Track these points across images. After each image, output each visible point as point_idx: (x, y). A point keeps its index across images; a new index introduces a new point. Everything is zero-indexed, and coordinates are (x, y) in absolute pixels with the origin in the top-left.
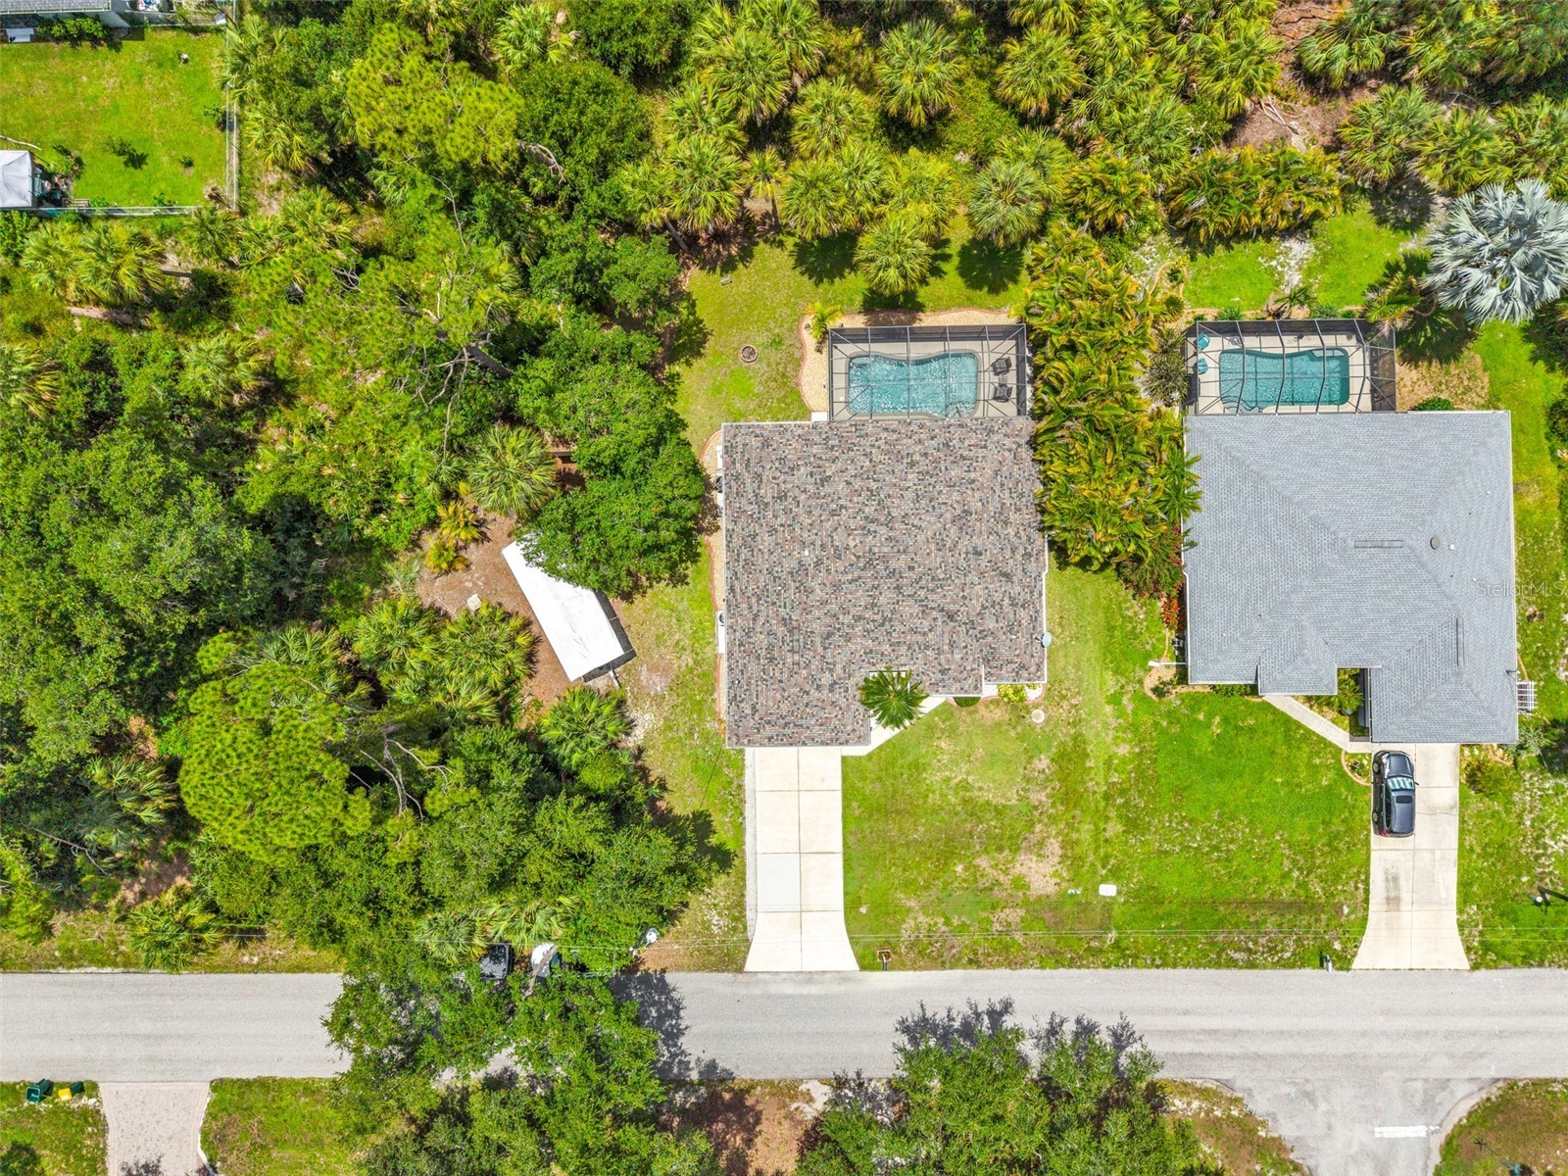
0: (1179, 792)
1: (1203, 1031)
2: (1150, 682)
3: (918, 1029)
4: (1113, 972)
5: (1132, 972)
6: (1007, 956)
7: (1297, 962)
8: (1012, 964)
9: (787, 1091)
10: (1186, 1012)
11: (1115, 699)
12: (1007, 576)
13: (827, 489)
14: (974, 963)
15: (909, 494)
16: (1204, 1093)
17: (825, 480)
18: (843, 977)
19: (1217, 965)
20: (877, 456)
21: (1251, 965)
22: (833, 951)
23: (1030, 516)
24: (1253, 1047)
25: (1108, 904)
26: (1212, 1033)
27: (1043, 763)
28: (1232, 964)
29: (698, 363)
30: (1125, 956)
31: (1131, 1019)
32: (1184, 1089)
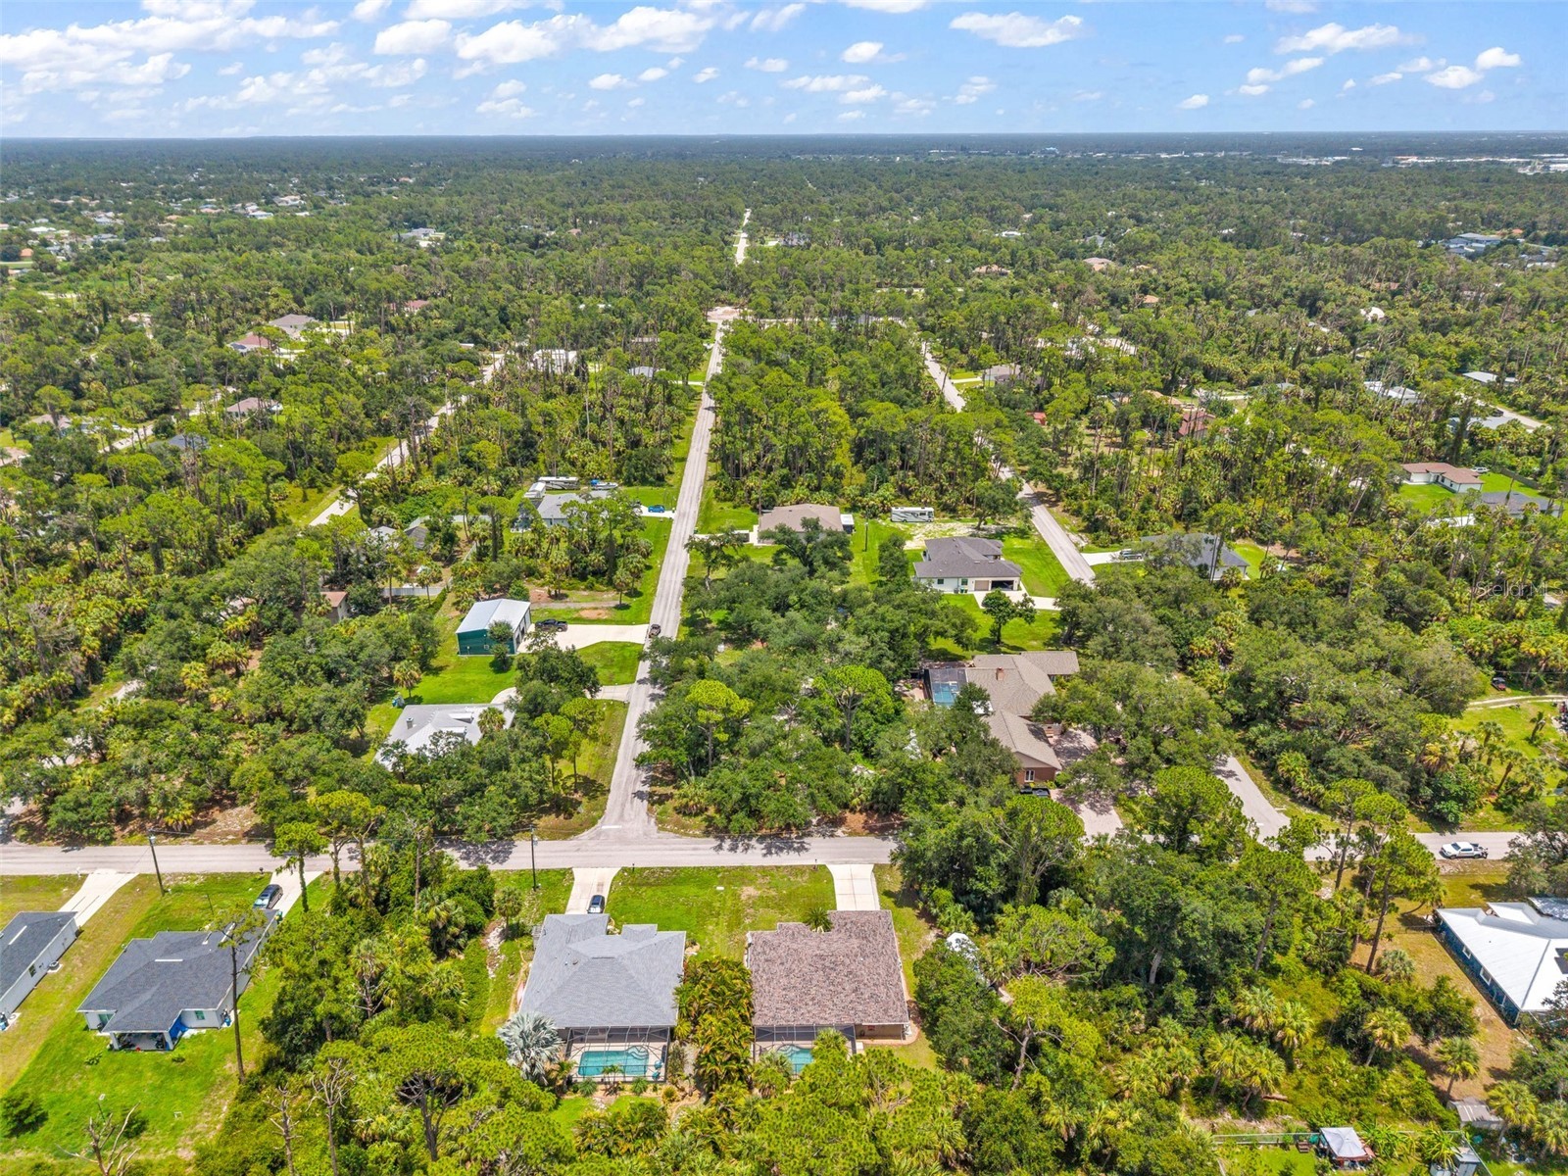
0: (688, 912)
1: (687, 850)
2: (697, 947)
3: (802, 848)
4: (720, 865)
5: (712, 866)
6: (764, 871)
7: (643, 870)
8: (763, 867)
9: (853, 833)
10: (691, 855)
11: (712, 944)
13: (854, 986)
14: (777, 867)
15: (814, 982)
16: (688, 835)
17: (855, 990)
18: (833, 863)
19: (676, 868)
20: (830, 1004)
21: (662, 868)
22: (838, 871)
23: (756, 986)
24: (664, 847)
25: (721, 884)
26: (682, 850)
27: (748, 921)
30: (715, 870)
31: (714, 853)
32: (695, 836)
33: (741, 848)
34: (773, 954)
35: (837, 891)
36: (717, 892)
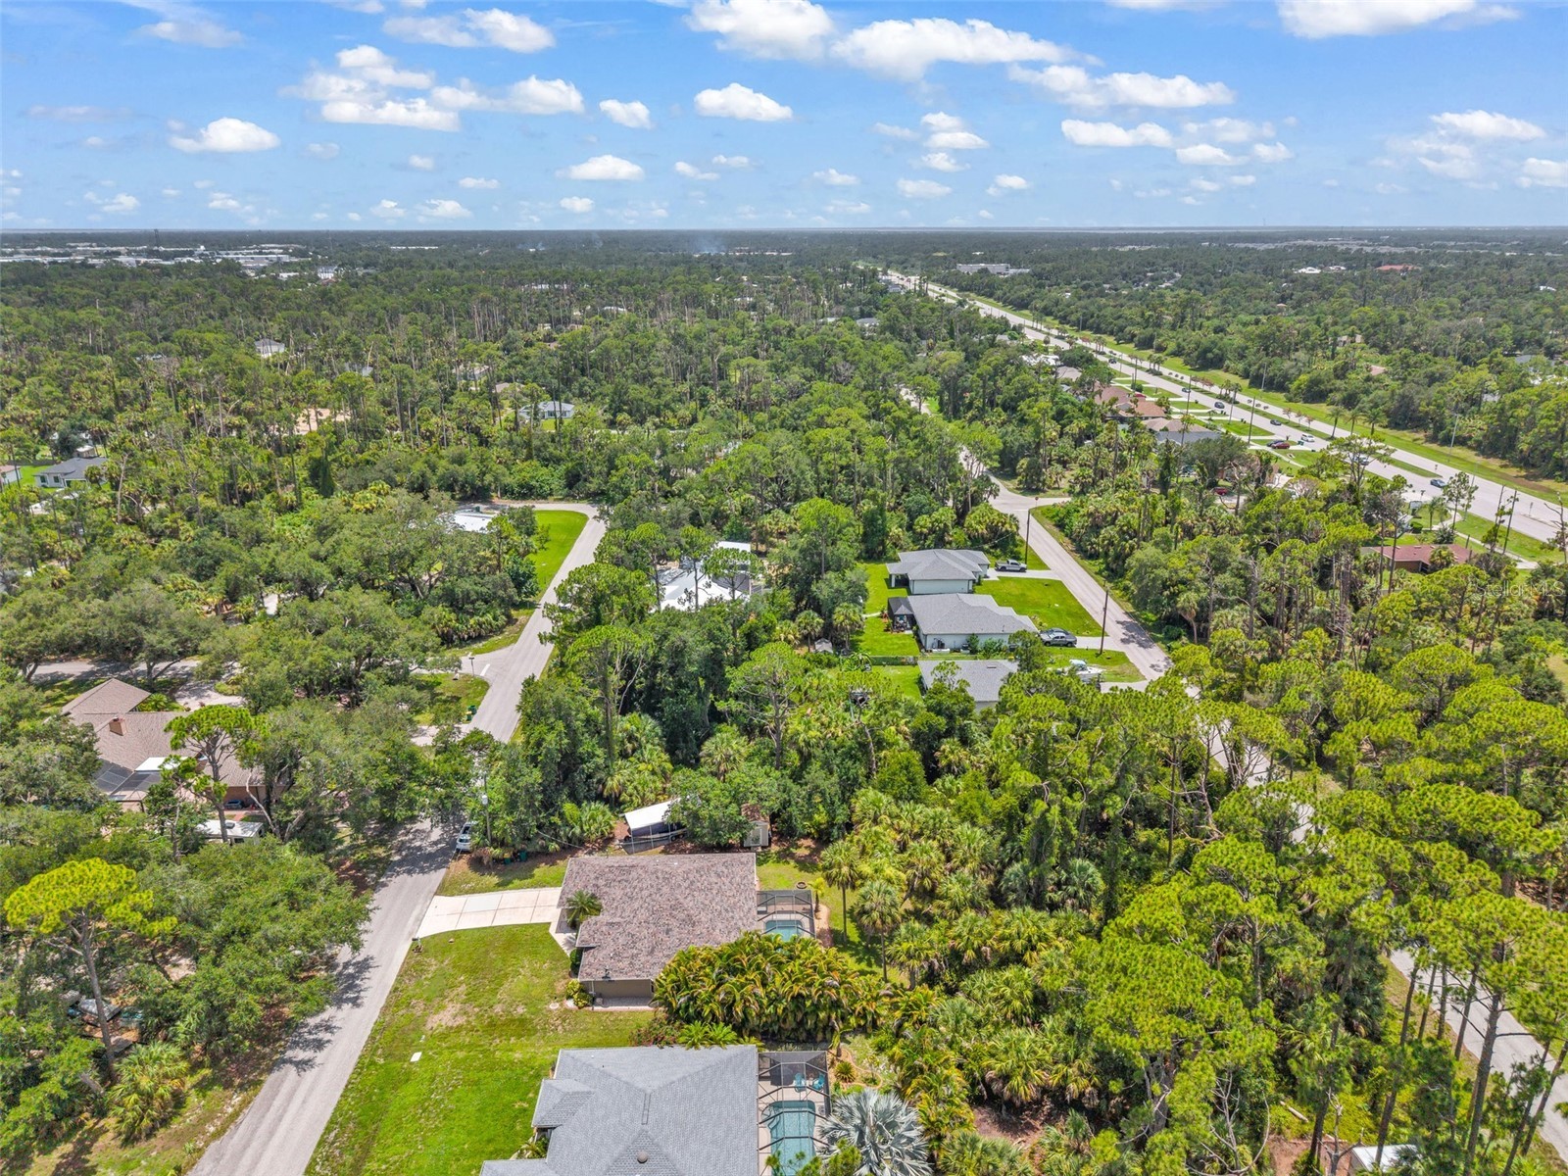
1: (285, 1111)
4: (355, 1059)
5: (351, 1070)
8: (386, 1008)
10: (304, 1102)
12: (651, 953)
14: (395, 990)
16: (236, 1114)
19: (331, 1122)
21: (321, 1143)
22: (431, 929)
24: (255, 1144)
25: (405, 1058)
26: (280, 1119)
27: (521, 1010)
28: (328, 1130)
29: (796, 870)
30: (364, 1067)
31: (315, 1071)
32: (246, 1103)
33: (324, 1036)
34: (644, 945)
35: (487, 924)
36: (425, 1059)
